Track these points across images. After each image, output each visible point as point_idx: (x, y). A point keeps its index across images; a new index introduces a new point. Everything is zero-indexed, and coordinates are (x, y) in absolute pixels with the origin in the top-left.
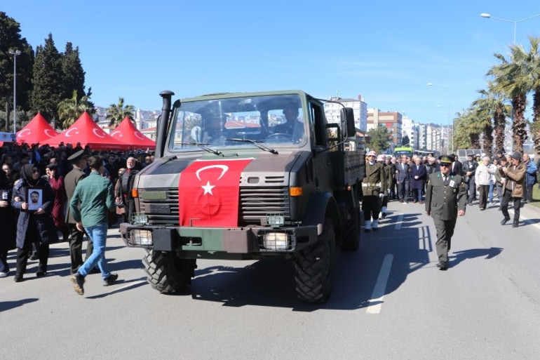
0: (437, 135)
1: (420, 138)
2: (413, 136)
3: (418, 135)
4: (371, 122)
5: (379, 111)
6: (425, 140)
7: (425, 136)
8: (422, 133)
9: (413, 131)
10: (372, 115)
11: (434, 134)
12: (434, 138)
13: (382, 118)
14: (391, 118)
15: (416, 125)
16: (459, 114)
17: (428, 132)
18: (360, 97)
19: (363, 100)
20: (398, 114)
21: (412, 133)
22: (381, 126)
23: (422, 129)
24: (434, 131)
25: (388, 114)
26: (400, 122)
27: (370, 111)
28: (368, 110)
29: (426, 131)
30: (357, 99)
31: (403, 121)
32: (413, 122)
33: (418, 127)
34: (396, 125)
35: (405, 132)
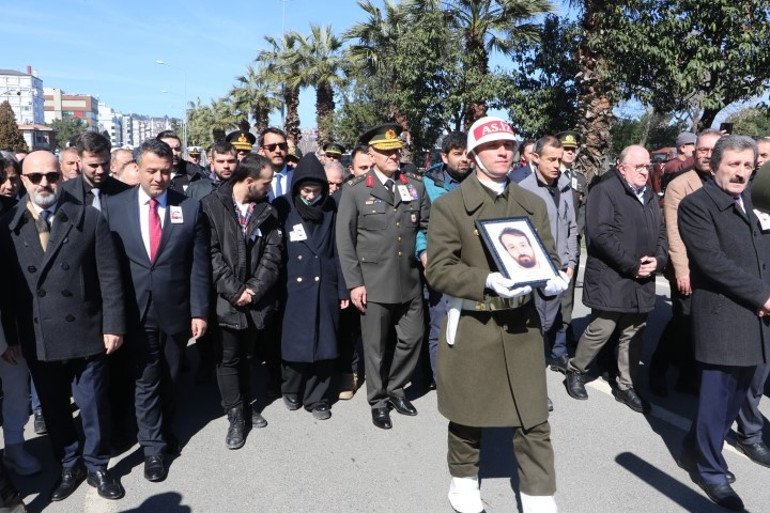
0: (146, 131)
1: (124, 134)
2: (114, 131)
3: (121, 130)
4: (51, 109)
5: (62, 92)
6: (131, 137)
7: (130, 131)
8: (126, 128)
9: (113, 125)
10: (51, 98)
11: (143, 130)
12: (143, 134)
13: (67, 104)
14: (82, 104)
15: (118, 116)
16: (193, 104)
17: (134, 127)
18: (30, 69)
19: (35, 74)
20: (92, 98)
21: (113, 128)
22: (67, 115)
23: (126, 122)
24: (143, 125)
25: (77, 98)
26: (95, 111)
27: (47, 91)
28: (44, 89)
29: (131, 125)
30: (25, 71)
31: (100, 109)
32: (112, 111)
33: (121, 119)
34: (89, 115)
35: (102, 125)
